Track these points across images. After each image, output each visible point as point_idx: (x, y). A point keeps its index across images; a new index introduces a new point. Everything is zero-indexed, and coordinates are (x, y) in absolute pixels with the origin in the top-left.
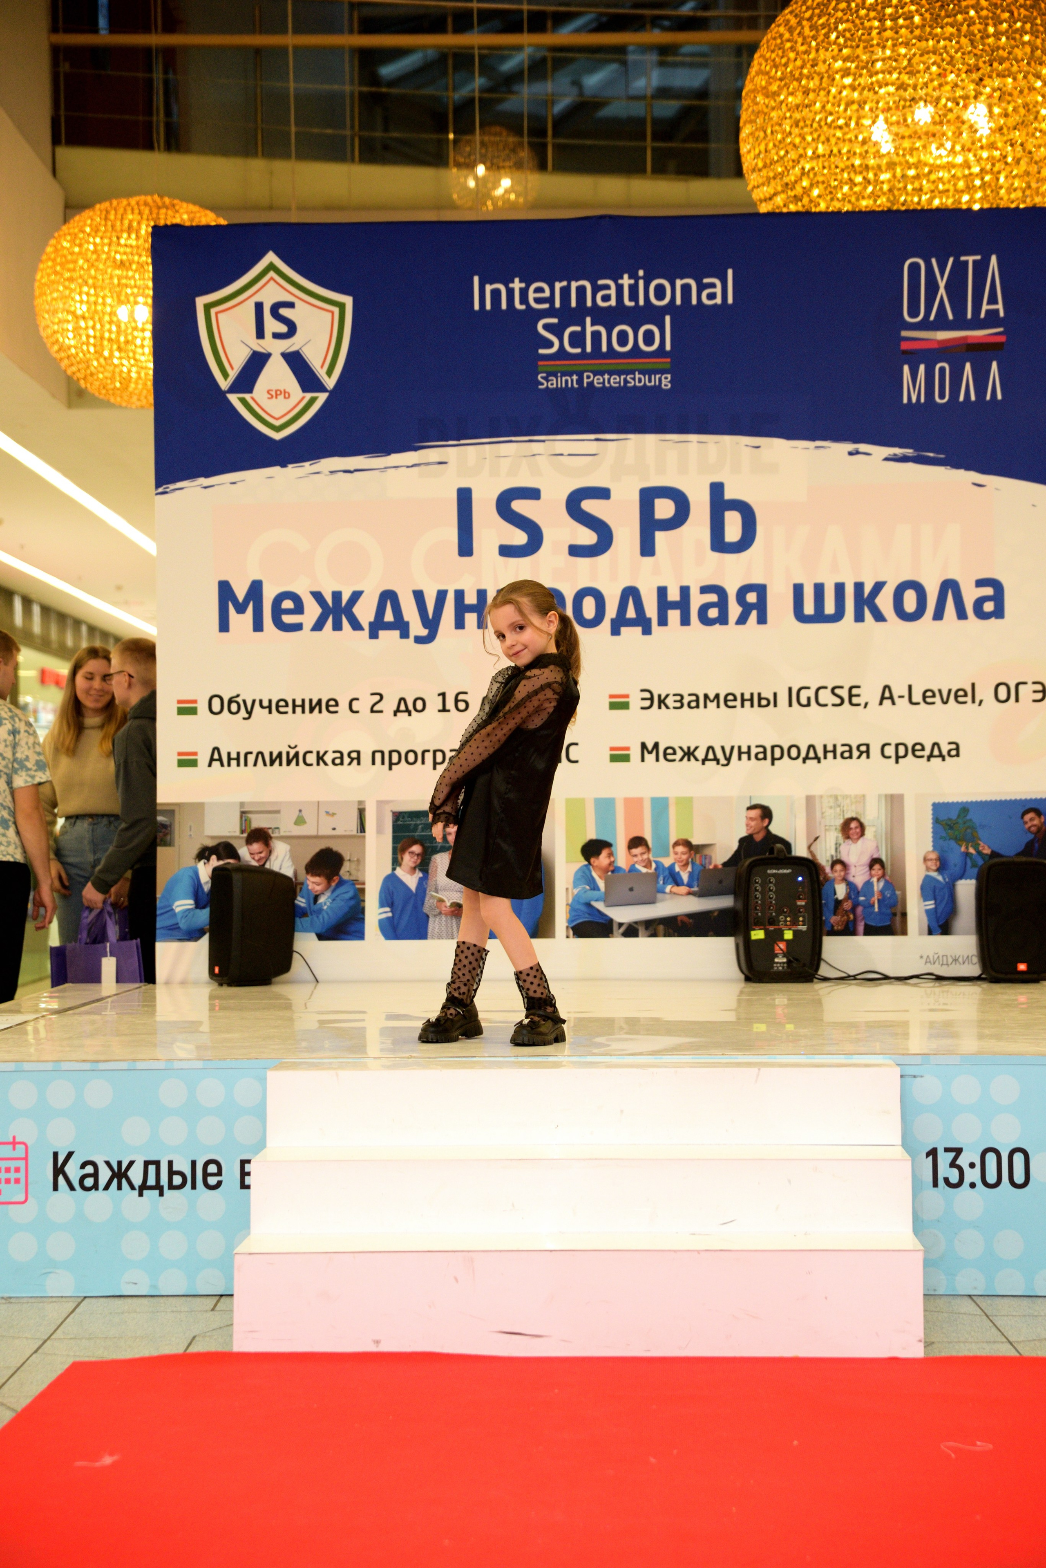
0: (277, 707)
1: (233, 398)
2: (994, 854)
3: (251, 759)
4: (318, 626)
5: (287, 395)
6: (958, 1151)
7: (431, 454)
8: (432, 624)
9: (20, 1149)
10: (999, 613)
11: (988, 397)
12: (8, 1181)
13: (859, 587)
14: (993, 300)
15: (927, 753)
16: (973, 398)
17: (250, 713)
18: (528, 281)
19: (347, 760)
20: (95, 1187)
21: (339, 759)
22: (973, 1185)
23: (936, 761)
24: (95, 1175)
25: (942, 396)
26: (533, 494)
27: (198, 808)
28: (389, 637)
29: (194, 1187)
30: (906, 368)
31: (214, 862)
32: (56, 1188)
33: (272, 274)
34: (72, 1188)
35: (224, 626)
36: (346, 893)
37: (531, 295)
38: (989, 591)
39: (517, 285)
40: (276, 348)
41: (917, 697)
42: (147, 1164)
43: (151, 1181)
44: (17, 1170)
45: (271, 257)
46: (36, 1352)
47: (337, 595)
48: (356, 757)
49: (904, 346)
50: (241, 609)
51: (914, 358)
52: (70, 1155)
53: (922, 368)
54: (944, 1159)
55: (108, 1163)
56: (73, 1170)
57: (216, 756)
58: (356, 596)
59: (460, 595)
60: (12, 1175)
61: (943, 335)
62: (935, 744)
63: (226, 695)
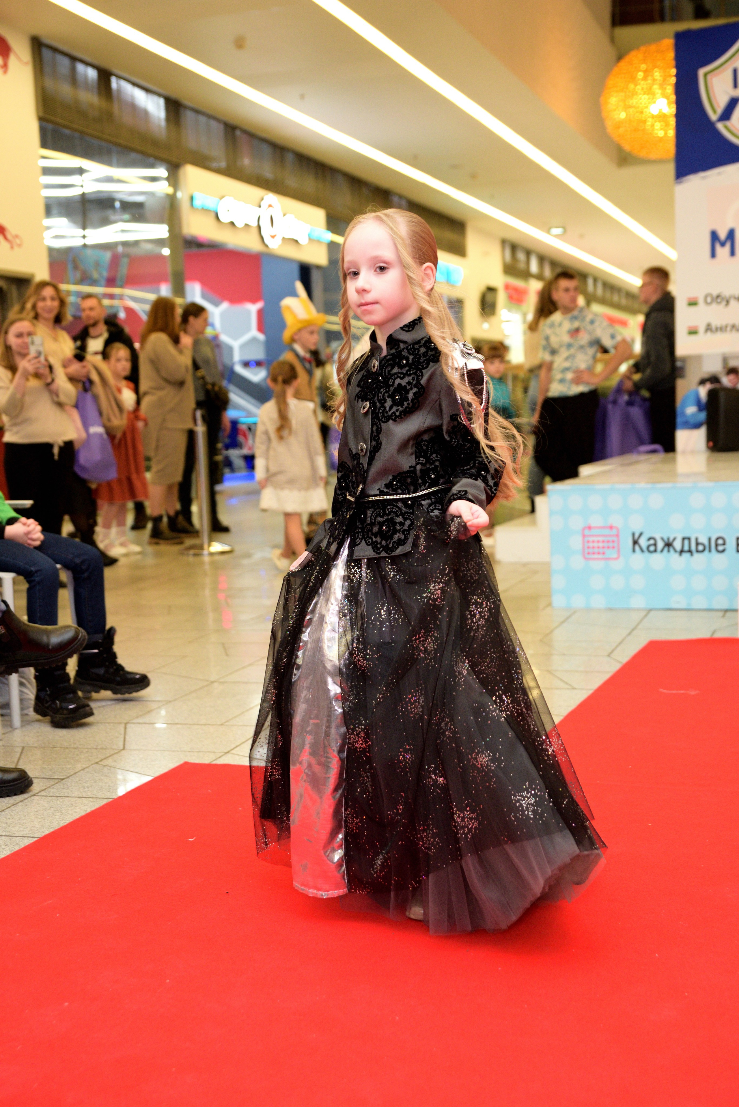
1: (720, 126)
3: (729, 329)
9: (614, 532)
12: (608, 547)
17: (728, 302)
20: (655, 551)
24: (655, 545)
27: (699, 358)
29: (710, 551)
31: (708, 386)
32: (634, 551)
34: (642, 551)
35: (713, 255)
42: (684, 539)
43: (686, 548)
44: (613, 542)
46: (629, 634)
50: (723, 244)
52: (641, 534)
55: (662, 539)
56: (643, 542)
60: (611, 545)
63: (715, 293)
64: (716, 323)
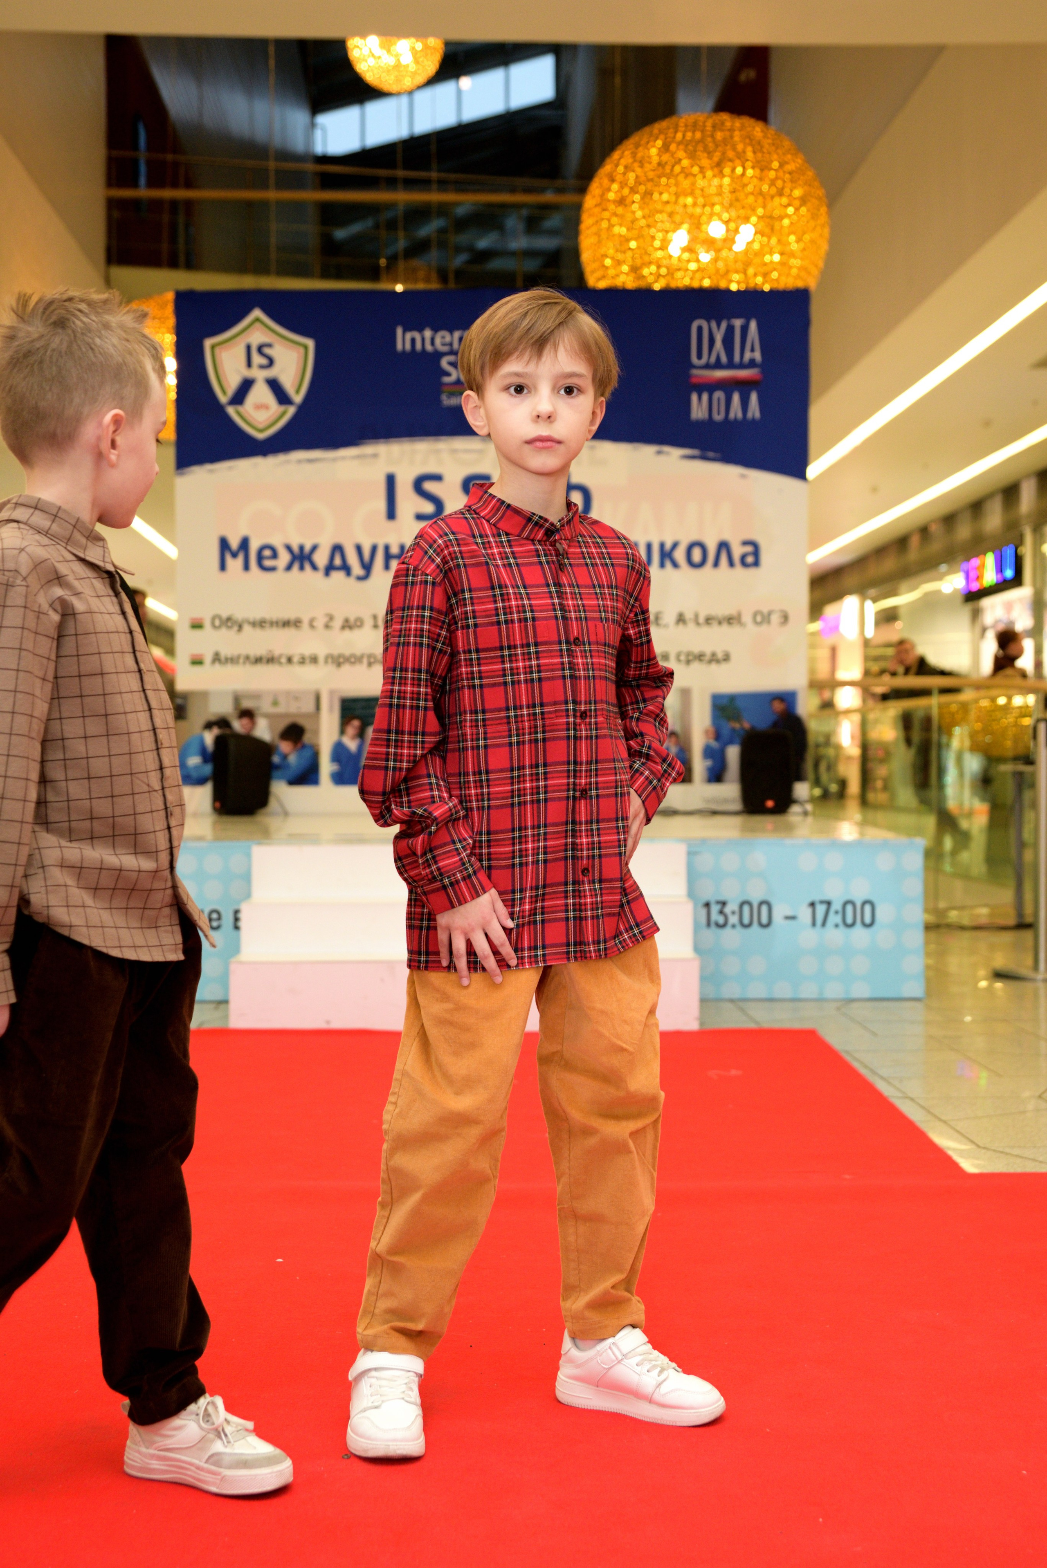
0: (260, 624)
1: (231, 411)
2: (753, 729)
3: (241, 660)
4: (289, 568)
5: (266, 407)
6: (724, 904)
7: (368, 449)
8: (367, 567)
10: (756, 563)
11: (750, 415)
13: (662, 545)
14: (752, 350)
15: (708, 657)
16: (740, 415)
17: (240, 627)
18: (436, 330)
19: (308, 661)
21: (302, 661)
22: (734, 926)
23: (714, 666)
25: (719, 414)
26: (437, 478)
27: (204, 695)
28: (338, 576)
30: (694, 397)
31: (216, 731)
33: (257, 325)
35: (223, 567)
36: (307, 754)
37: (438, 341)
38: (749, 549)
39: (428, 333)
40: (260, 376)
41: (701, 620)
45: (257, 313)
47: (301, 548)
48: (314, 660)
49: (694, 380)
50: (234, 555)
51: (700, 388)
53: (705, 397)
54: (715, 909)
57: (217, 658)
58: (314, 548)
59: (387, 548)
61: (720, 374)
62: (714, 654)
63: (225, 615)
64: (225, 652)
